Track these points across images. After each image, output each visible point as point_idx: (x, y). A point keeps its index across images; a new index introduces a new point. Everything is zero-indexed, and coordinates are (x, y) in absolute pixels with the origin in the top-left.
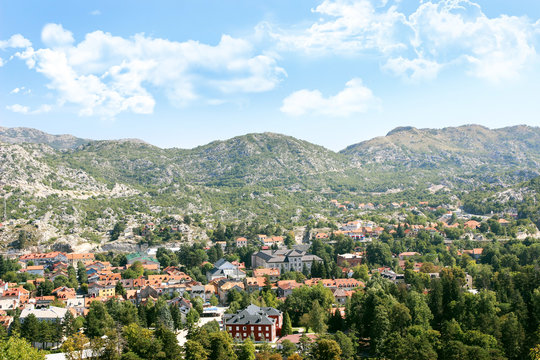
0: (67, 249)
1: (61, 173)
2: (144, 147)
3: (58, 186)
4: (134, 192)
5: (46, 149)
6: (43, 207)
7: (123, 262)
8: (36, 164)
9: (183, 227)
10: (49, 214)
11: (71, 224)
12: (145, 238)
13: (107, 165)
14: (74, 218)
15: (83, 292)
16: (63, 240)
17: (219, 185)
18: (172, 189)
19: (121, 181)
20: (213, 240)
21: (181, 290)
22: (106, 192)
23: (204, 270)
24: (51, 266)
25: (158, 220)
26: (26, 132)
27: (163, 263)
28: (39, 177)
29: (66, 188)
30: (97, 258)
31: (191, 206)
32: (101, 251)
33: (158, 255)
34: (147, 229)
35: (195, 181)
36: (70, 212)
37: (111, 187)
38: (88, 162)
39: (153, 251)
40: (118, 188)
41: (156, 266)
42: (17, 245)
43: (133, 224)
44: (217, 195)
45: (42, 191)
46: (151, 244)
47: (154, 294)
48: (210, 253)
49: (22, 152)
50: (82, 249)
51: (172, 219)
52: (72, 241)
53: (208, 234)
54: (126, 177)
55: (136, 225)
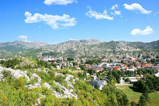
0: (131, 59)
1: (129, 47)
2: (141, 43)
3: (128, 49)
4: (140, 50)
5: (126, 44)
6: (126, 52)
7: (141, 61)
8: (125, 46)
9: (151, 56)
10: (127, 53)
11: (131, 55)
12: (144, 57)
13: (135, 46)
14: (131, 54)
15: (135, 66)
16: (130, 57)
17: (155, 48)
18: (147, 49)
19: (138, 48)
20: (157, 58)
21: (153, 67)
22: (136, 50)
23: (156, 63)
24: (129, 62)
25: (146, 55)
26: (123, 41)
27: (148, 62)
28: (125, 48)
29: (129, 49)
30: (136, 61)
31: (151, 52)
32: (136, 59)
33: (146, 60)
34: (144, 56)
35: (151, 48)
36: (130, 53)
37: (136, 49)
38: (132, 45)
39: (145, 60)
40: (137, 49)
41: (146, 62)
42: (123, 58)
43: (141, 55)
44: (155, 50)
45: (126, 50)
46: (145, 59)
47: (148, 67)
48: (156, 60)
49: (123, 44)
50: (133, 59)
51: (148, 54)
52: (132, 58)
53: (155, 57)
54: (138, 47)
55: (142, 55)
